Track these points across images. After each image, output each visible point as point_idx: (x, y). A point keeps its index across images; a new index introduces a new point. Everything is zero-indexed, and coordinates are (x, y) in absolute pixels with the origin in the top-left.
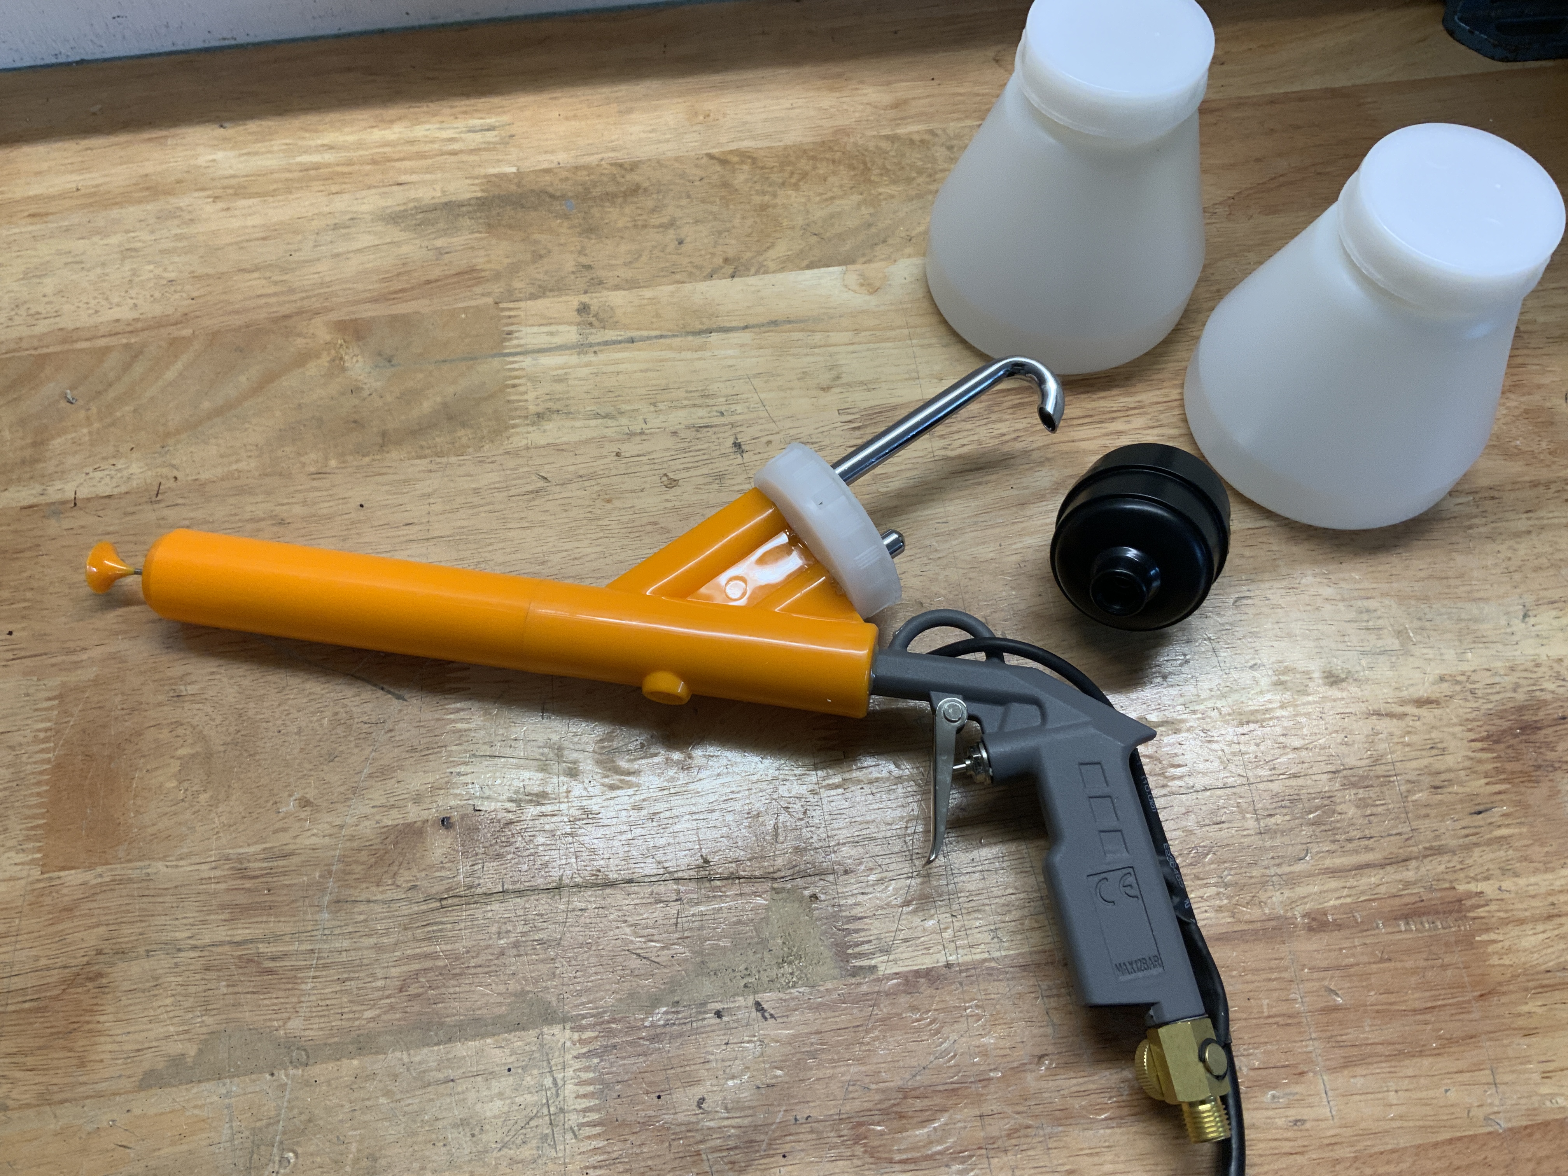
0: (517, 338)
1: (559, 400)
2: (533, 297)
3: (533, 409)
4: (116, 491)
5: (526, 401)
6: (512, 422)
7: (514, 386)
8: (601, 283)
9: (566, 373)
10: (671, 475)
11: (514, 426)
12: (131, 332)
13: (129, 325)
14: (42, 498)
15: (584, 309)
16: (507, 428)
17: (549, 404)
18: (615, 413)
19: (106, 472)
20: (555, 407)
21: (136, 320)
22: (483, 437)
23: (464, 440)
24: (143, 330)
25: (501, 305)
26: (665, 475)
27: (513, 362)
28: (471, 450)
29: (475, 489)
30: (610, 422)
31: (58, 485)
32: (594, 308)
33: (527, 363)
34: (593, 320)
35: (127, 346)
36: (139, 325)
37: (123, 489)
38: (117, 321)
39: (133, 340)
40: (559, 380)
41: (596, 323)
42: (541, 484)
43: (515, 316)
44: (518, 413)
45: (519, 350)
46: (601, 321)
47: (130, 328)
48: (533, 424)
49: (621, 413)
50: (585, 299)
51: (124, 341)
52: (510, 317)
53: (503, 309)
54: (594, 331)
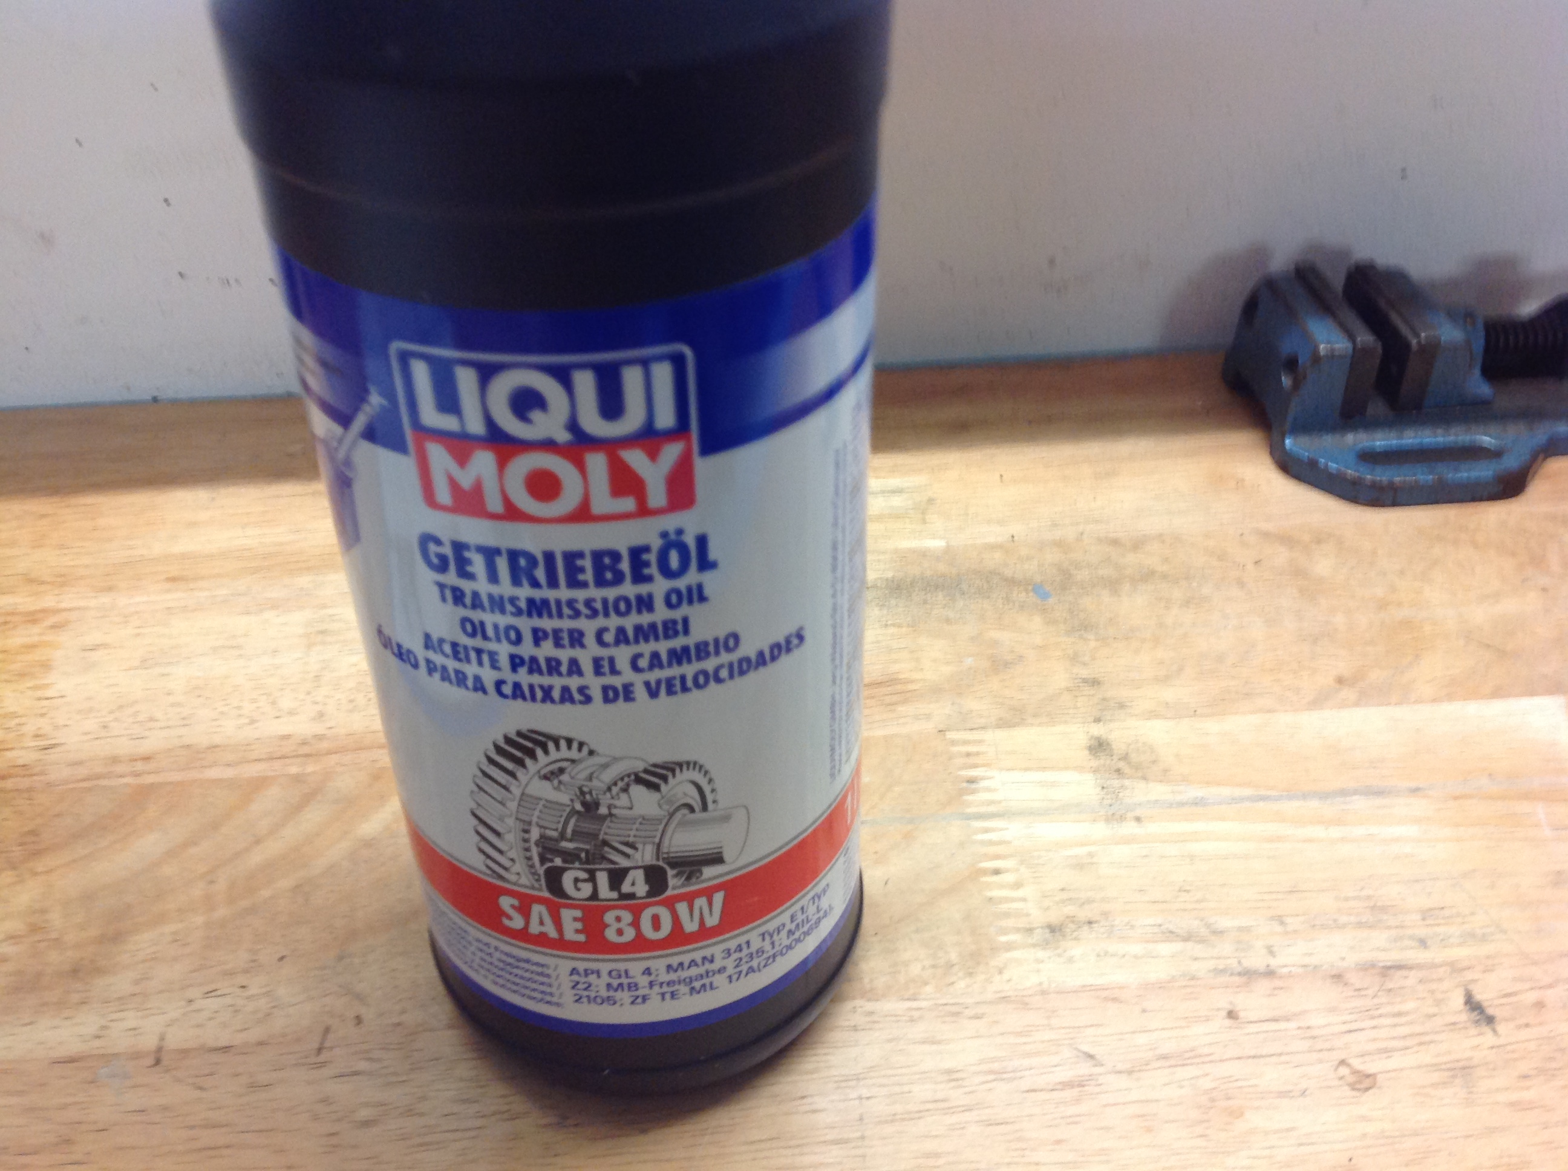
0: (988, 790)
1: (1089, 901)
2: (1003, 724)
3: (1038, 917)
4: (238, 1039)
5: (1024, 900)
6: (1003, 939)
7: (997, 872)
8: (1122, 706)
9: (1091, 855)
10: (1357, 1063)
11: (1009, 947)
12: (307, 756)
13: (304, 743)
14: (97, 1043)
15: (1099, 747)
16: (995, 950)
17: (1069, 910)
18: (1203, 931)
19: (228, 1000)
20: (1083, 914)
21: (319, 738)
22: (950, 966)
23: (915, 969)
24: (329, 753)
25: (951, 735)
26: (1343, 1062)
27: (986, 830)
28: (929, 989)
29: (949, 1072)
30: (1198, 950)
31: (131, 1019)
32: (1119, 747)
33: (1013, 831)
34: (1121, 764)
35: (298, 779)
36: (325, 745)
37: (256, 1034)
38: (286, 737)
39: (310, 769)
40: (1080, 866)
41: (1126, 770)
42: (1084, 1069)
43: (978, 754)
44: (1010, 923)
45: (992, 809)
46: (1137, 767)
47: (306, 750)
48: (1045, 944)
49: (1219, 933)
50: (1097, 730)
51: (294, 770)
52: (968, 755)
53: (953, 743)
54: (1127, 782)
